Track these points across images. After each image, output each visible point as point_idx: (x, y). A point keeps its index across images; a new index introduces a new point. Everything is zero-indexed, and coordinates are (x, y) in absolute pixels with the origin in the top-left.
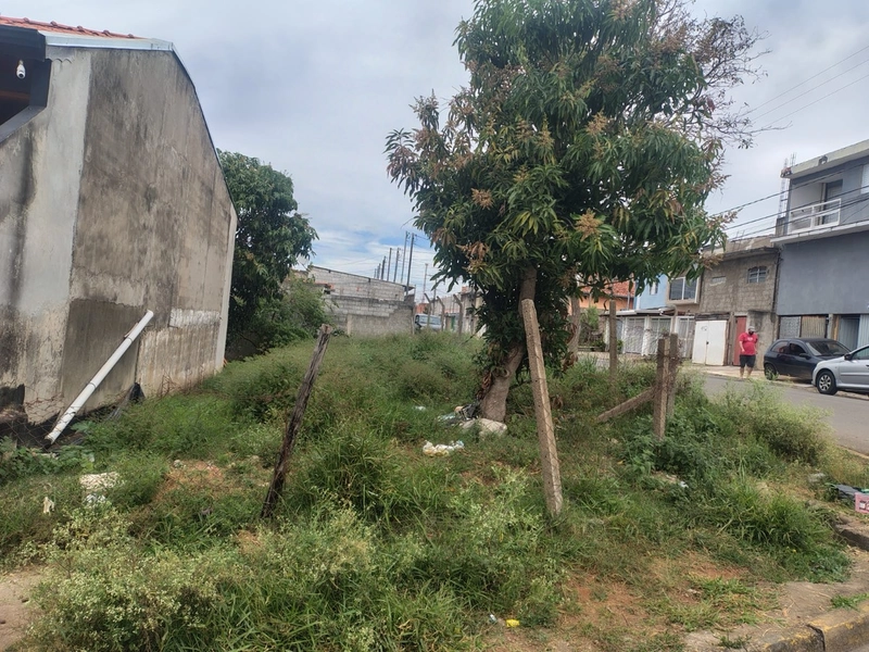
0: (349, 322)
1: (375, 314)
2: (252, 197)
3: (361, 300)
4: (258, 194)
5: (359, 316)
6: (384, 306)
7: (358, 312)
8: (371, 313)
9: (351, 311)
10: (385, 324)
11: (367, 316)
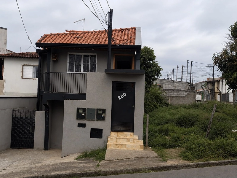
0: (170, 100)
1: (180, 96)
2: (142, 59)
3: (173, 90)
4: (144, 58)
5: (173, 97)
6: (183, 92)
7: (173, 95)
8: (178, 95)
9: (170, 95)
10: (184, 99)
11: (177, 97)
